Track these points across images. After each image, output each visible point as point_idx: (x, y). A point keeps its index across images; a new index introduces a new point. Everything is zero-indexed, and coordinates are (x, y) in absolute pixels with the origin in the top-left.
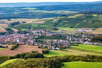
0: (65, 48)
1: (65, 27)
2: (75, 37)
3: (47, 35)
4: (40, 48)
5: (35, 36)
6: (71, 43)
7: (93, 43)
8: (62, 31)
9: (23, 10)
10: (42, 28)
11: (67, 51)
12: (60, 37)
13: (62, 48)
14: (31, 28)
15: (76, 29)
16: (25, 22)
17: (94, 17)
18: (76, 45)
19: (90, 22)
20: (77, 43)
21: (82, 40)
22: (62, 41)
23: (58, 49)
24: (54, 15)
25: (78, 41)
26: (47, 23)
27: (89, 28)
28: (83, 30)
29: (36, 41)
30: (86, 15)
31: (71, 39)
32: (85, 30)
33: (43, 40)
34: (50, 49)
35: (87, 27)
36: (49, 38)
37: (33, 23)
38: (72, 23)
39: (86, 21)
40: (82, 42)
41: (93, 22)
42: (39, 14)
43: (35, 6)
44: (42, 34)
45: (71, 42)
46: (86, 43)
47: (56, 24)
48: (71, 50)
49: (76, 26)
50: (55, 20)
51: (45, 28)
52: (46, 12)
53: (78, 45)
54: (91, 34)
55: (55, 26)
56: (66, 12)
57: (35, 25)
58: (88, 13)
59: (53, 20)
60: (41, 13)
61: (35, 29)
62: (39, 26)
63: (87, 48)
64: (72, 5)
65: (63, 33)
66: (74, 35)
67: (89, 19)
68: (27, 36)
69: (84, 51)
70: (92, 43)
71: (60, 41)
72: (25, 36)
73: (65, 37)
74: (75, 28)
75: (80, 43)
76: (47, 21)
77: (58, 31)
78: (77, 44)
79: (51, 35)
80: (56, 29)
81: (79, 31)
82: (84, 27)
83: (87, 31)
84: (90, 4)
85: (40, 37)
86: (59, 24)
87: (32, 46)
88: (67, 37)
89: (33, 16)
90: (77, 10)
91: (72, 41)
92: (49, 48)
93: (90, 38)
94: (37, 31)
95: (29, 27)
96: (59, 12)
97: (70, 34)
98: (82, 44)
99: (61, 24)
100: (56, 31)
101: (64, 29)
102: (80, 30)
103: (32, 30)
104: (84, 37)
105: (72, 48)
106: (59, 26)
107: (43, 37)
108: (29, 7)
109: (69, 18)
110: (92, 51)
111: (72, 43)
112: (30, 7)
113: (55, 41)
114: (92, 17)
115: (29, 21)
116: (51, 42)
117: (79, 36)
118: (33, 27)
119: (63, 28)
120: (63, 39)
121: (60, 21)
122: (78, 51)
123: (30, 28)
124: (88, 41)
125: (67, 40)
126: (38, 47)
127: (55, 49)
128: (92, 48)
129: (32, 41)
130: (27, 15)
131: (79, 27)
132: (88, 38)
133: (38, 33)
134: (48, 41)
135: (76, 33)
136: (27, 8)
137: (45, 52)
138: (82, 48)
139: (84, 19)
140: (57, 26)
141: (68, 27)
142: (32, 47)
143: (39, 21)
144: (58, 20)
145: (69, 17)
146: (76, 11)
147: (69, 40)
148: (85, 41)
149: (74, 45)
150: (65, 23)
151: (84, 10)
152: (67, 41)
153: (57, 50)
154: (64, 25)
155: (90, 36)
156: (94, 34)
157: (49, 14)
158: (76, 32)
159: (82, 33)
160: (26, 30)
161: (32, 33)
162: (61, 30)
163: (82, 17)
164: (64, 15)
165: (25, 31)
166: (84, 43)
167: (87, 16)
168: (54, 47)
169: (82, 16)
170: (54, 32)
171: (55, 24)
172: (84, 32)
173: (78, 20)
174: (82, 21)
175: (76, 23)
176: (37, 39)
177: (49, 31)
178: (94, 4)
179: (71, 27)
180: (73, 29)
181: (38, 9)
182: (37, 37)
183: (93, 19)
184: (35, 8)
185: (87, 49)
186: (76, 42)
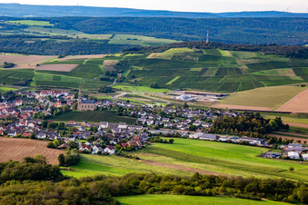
0: (133, 149)
1: (136, 84)
2: (163, 115)
3: (80, 108)
4: (54, 148)
5: (42, 109)
6: (151, 135)
7: (218, 137)
8: (126, 96)
9: (10, 28)
10: (66, 86)
11: (138, 159)
12: (119, 114)
13: (123, 150)
14: (32, 84)
15: (170, 92)
16: (12, 65)
17: (225, 58)
18: (165, 142)
19: (212, 72)
20: (169, 136)
21: (184, 126)
22: (125, 127)
23: (112, 152)
24: (104, 47)
25: (174, 128)
26: (83, 69)
27: (209, 89)
28: (190, 96)
29: (45, 125)
30: (201, 52)
31: (152, 122)
32: (196, 97)
33: (66, 123)
34: (85, 152)
35: (201, 88)
36: (86, 116)
37: (39, 68)
38: (160, 73)
39: (199, 69)
40: (184, 133)
41: (221, 72)
42: (59, 41)
43: (49, 15)
44: (64, 102)
45: (153, 132)
46: (196, 137)
47: (110, 76)
48: (150, 157)
49: (169, 83)
50: (106, 62)
51: (76, 84)
52: (82, 35)
53: (171, 142)
54: (213, 109)
55: (108, 80)
56: (144, 39)
57: (45, 75)
58: (208, 47)
59: (100, 62)
60: (65, 38)
61: (44, 86)
62: (55, 78)
63: (200, 149)
64: (162, 19)
65: (128, 102)
66: (163, 109)
67: (210, 62)
68: (16, 108)
69: (187, 159)
70: (213, 137)
71: (120, 126)
72: (10, 110)
73: (134, 116)
74: (166, 90)
75: (178, 136)
76: (81, 65)
77: (116, 97)
78: (168, 139)
79: (91, 107)
80: (110, 91)
81: (177, 98)
82: (194, 88)
83: (202, 99)
84: (213, 20)
85: (57, 114)
86: (120, 75)
87: (30, 140)
88: (140, 116)
89: (40, 47)
90: (175, 34)
91: (157, 129)
92: (81, 149)
93: (210, 122)
94: (50, 93)
95: (25, 79)
96: (121, 38)
97: (152, 106)
98: (185, 137)
99: (126, 74)
100: (110, 97)
101: (134, 91)
102: (181, 96)
103: (33, 90)
104: (191, 118)
105: (154, 151)
106: (121, 81)
107: (67, 113)
108: (28, 19)
109: (149, 57)
110: (213, 161)
111: (155, 135)
112: (34, 19)
113: (103, 126)
114: (219, 57)
115: (25, 62)
116: (92, 129)
117: (177, 113)
118: (38, 83)
119: (130, 88)
120: (129, 122)
121: (122, 66)
122: (170, 159)
123: (27, 83)
124: (204, 130)
125: (140, 123)
126: (47, 143)
127: (99, 153)
128: (213, 151)
129: (31, 125)
130: (21, 44)
131: (178, 86)
132: (202, 120)
133: (52, 99)
134: (83, 128)
135: (169, 106)
136: (22, 22)
137: (69, 160)
138: (183, 151)
139: (193, 64)
140: (113, 81)
141: (146, 85)
142: (29, 145)
143: (56, 63)
144: (117, 61)
145: (151, 56)
146: (172, 38)
147: (145, 125)
148: (194, 129)
149: (161, 142)
150: (138, 71)
151: (195, 37)
152: (140, 129)
153: (108, 154)
154: (134, 77)
155: (208, 114)
156: (220, 110)
157: (92, 43)
158: (169, 102)
159: (186, 106)
160: (14, 90)
161: (33, 99)
162: (125, 93)
163: (189, 57)
164: (135, 49)
165: (11, 92)
166: (191, 136)
167: (205, 53)
168: (98, 146)
169: (188, 53)
170: (103, 100)
171: (108, 74)
172: (193, 101)
173: (177, 64)
174: (188, 67)
175: (170, 74)
176: (48, 117)
177: (86, 97)
178: (225, 20)
179: (156, 87)
180: (160, 92)
181: (58, 27)
182: (46, 113)
183: (221, 63)
184: (47, 23)
185: (199, 154)
186: (165, 132)
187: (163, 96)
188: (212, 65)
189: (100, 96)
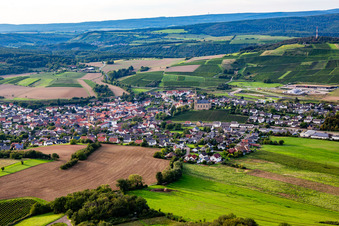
0: (241, 156)
1: (251, 80)
2: (274, 112)
3: (196, 108)
4: (160, 158)
5: (165, 108)
6: (261, 134)
7: (330, 136)
8: (241, 92)
9: (154, 36)
10: (188, 85)
11: (244, 168)
12: (234, 113)
13: (230, 156)
14: (161, 85)
15: (282, 86)
16: (147, 69)
17: (334, 51)
18: (275, 144)
19: (322, 65)
20: (279, 135)
21: (295, 123)
22: (236, 125)
23: (218, 160)
24: (226, 48)
25: (285, 125)
26: (205, 69)
27: (319, 82)
28: (301, 89)
29: (164, 126)
30: (311, 47)
31: (263, 120)
32: (307, 91)
33: (183, 123)
34: (190, 162)
35: (312, 81)
36: (202, 116)
37: (169, 70)
38: (272, 69)
39: (310, 63)
40: (295, 131)
41: (331, 65)
42: (189, 45)
43: (186, 24)
44: (185, 101)
45: (263, 131)
46: (307, 135)
47: (228, 74)
48: (257, 165)
49: (282, 78)
50: (224, 61)
51: (197, 83)
52: (209, 38)
53: (281, 143)
54: (324, 103)
55: (226, 77)
56: (261, 38)
57: (172, 76)
58: (317, 42)
59: (220, 61)
60: (195, 42)
61: (170, 87)
62: (180, 79)
63: (311, 152)
64: (277, 20)
65: (242, 98)
66: (274, 106)
67: (320, 56)
68: (143, 109)
69: (298, 165)
70: (323, 135)
71: (232, 125)
72: (138, 110)
73: (246, 114)
74: (278, 85)
75: (288, 135)
76: (203, 66)
77: (232, 93)
78: (278, 139)
79: (206, 106)
80: (227, 88)
81: (289, 92)
82: (305, 81)
83: (312, 91)
84: (322, 16)
85: (176, 114)
86: (236, 72)
88: (252, 114)
89: (174, 51)
90: (288, 31)
91: (267, 127)
92: (187, 158)
93: (321, 118)
94: (174, 93)
95: (155, 81)
96: (241, 38)
97: (264, 101)
98: (297, 136)
99: (242, 72)
100: (226, 94)
101: (249, 86)
102: (292, 90)
103: (161, 90)
104: (301, 115)
105: (262, 156)
106: (236, 79)
107: (184, 114)
108: (172, 28)
109: (263, 54)
110: (326, 167)
111: (265, 134)
113: (216, 126)
114: (329, 50)
115: (158, 65)
116: (205, 130)
117: (287, 110)
118: (165, 83)
119: (245, 84)
120: (241, 121)
121: (239, 64)
122: (279, 166)
123: (156, 85)
124: (316, 128)
125: (251, 122)
127: (205, 163)
128: (326, 154)
129: (152, 126)
130: (161, 49)
131: (290, 80)
132: (313, 115)
133: (176, 99)
134: (197, 128)
135: (280, 101)
136: (164, 31)
138: (293, 155)
139: (304, 58)
140: (230, 78)
141: (260, 80)
143: (183, 64)
144: (234, 60)
146: (285, 35)
147: (257, 123)
148: (305, 126)
149: (271, 143)
150: (253, 68)
151: (306, 32)
152: (251, 127)
153: (214, 163)
154: (249, 74)
155: (319, 109)
156: (331, 103)
157: (216, 44)
158: (281, 97)
159: (297, 101)
160: (144, 90)
161: (161, 99)
162: (240, 90)
163: (299, 52)
164: (251, 48)
165: (143, 93)
166: (302, 135)
167: (315, 48)
168: (204, 153)
169: (298, 49)
170: (220, 97)
171: (226, 72)
172: (304, 94)
173: (289, 59)
174: (299, 62)
175: (282, 69)
176: (168, 118)
177: (205, 94)
178: (333, 15)
179: (269, 82)
180: (272, 87)
181: (190, 33)
182: (167, 113)
183: (331, 56)
184: (182, 31)
185: (310, 158)
186: (276, 130)
187: (275, 90)
188: (322, 58)
189: (218, 93)
